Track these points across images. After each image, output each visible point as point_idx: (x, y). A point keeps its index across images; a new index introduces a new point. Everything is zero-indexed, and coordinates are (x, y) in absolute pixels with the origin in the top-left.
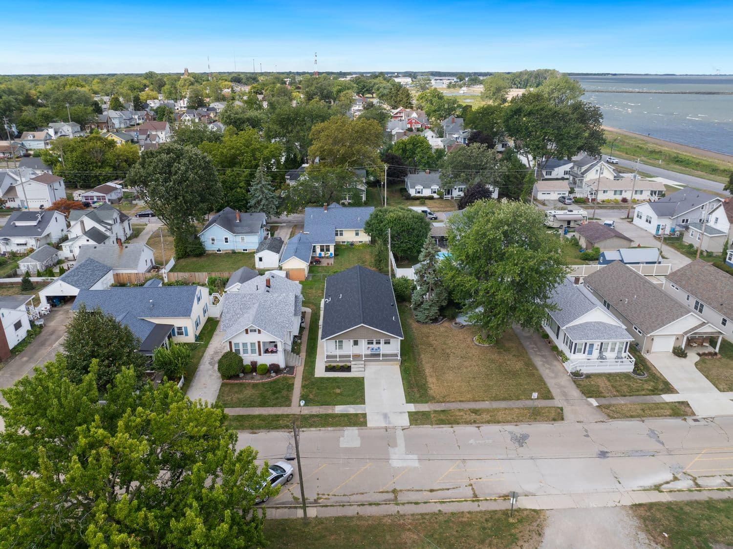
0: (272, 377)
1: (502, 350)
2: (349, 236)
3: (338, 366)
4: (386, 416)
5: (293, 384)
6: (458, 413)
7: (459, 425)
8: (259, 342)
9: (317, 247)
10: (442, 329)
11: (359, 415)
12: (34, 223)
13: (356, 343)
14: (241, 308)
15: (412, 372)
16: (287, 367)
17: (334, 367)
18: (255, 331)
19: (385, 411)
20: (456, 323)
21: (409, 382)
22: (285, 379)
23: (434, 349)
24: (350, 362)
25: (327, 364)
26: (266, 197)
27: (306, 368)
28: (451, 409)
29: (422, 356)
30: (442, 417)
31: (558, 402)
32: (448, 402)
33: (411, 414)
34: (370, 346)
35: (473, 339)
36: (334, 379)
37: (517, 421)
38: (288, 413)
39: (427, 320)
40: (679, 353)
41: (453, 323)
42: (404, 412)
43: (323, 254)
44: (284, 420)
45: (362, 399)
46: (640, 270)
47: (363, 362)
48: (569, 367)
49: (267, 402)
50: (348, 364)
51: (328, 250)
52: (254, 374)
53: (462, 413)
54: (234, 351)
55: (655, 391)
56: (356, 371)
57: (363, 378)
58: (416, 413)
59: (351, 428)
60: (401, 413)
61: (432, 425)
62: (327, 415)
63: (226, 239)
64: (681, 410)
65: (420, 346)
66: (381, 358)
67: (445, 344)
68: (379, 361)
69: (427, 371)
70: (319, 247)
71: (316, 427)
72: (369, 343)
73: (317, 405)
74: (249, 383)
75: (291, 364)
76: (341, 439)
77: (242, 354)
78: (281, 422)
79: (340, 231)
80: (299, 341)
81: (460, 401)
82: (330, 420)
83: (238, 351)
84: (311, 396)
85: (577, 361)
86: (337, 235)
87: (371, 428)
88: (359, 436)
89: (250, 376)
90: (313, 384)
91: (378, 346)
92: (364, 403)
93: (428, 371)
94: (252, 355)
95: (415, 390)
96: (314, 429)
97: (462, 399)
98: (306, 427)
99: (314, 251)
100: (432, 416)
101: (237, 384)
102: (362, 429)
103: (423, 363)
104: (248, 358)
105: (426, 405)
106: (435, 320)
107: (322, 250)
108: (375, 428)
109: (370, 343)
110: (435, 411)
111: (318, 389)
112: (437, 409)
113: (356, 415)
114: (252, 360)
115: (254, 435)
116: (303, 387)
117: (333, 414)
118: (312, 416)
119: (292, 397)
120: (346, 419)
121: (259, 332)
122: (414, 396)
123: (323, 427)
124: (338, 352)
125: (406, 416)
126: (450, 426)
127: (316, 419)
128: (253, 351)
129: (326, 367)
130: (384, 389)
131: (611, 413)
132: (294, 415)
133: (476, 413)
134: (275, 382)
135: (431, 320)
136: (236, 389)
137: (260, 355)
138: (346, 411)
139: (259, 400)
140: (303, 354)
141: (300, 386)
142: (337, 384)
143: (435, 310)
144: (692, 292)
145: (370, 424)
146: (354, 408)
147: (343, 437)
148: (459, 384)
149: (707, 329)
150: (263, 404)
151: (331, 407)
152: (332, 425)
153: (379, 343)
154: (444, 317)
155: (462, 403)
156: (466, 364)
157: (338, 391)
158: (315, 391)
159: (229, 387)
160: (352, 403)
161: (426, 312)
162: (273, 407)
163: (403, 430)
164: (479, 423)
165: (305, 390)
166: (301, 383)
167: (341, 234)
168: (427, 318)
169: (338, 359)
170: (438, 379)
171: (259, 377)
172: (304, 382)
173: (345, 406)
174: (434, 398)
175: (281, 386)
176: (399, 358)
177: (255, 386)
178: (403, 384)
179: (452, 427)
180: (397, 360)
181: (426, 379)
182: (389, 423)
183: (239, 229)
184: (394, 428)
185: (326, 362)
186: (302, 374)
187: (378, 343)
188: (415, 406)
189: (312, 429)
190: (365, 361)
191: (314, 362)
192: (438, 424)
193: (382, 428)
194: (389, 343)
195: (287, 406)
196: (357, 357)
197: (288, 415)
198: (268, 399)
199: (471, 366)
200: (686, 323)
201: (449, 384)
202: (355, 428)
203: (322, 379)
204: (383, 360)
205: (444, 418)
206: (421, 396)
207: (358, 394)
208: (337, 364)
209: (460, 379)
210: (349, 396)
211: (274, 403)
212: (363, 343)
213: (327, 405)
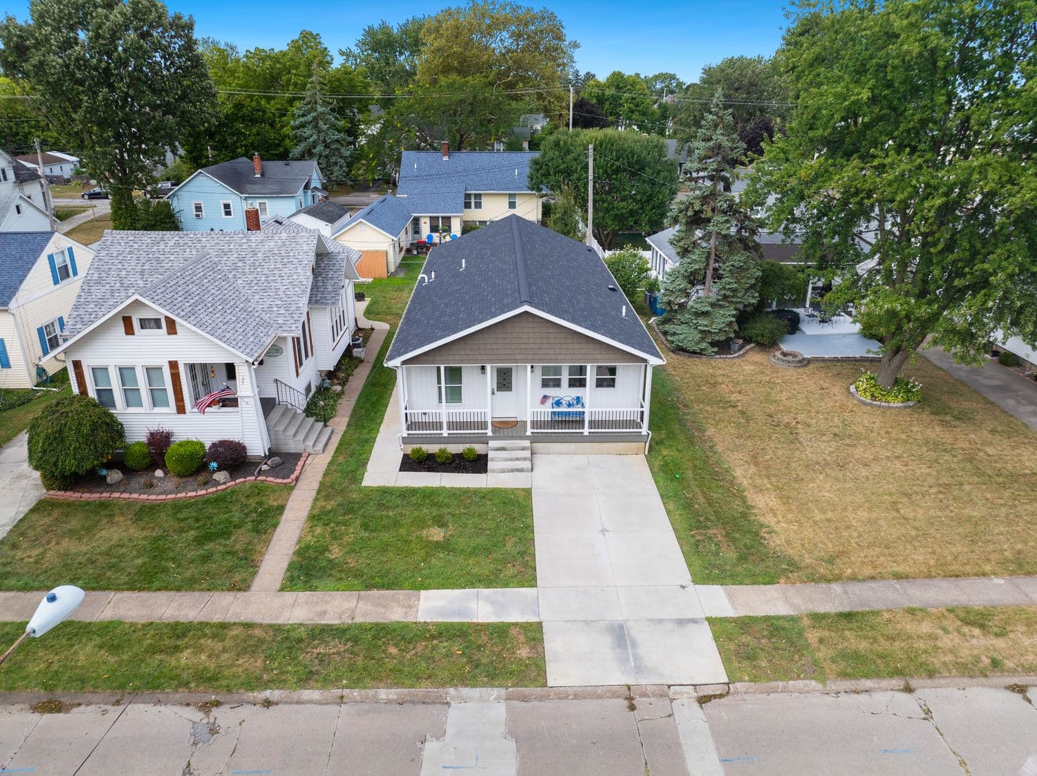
0: (217, 483)
1: (948, 418)
2: (493, 210)
3: (443, 451)
4: (620, 636)
5: (281, 509)
6: (910, 627)
7: (937, 681)
8: (173, 365)
9: (422, 221)
10: (748, 368)
11: (514, 632)
13: (504, 381)
14: (142, 273)
15: (689, 474)
16: (272, 453)
17: (431, 457)
18: (157, 323)
19: (618, 616)
20: (785, 354)
21: (688, 505)
22: (259, 490)
23: (743, 413)
24: (484, 440)
25: (409, 449)
26: (324, 141)
27: (341, 459)
28: (877, 607)
29: (711, 431)
30: (854, 641)
32: (853, 578)
33: (723, 629)
34: (552, 392)
35: (848, 389)
36: (429, 495)
38: (230, 618)
39: (704, 345)
41: (778, 354)
42: (694, 621)
43: (436, 238)
44: (200, 650)
45: (526, 565)
47: (527, 443)
49: (164, 570)
50: (479, 448)
51: (448, 229)
52: (159, 473)
53: (926, 628)
54: (92, 394)
56: (503, 471)
57: (528, 492)
58: (745, 624)
59: (475, 692)
60: (681, 622)
61: (823, 681)
62: (382, 632)
63: (227, 206)
65: (696, 407)
66: (586, 431)
67: (768, 400)
68: (581, 439)
69: (738, 472)
70: (428, 220)
71: (327, 683)
72: (545, 384)
73: (350, 588)
74: (129, 504)
75: (292, 446)
76: (431, 746)
77: (120, 409)
78: (185, 657)
79: (475, 195)
80: (338, 388)
81: (898, 577)
82: (393, 650)
83: (106, 395)
84: (336, 553)
86: (467, 205)
87: (563, 695)
88: (512, 733)
89: (142, 480)
90: (350, 508)
91: (576, 392)
92: (531, 581)
93: (742, 473)
94: (158, 410)
95: (717, 532)
96: (315, 694)
97: (900, 569)
98: (278, 682)
99: (417, 231)
100: (812, 636)
101: (88, 503)
102: (525, 699)
103: (719, 449)
104: (140, 421)
105: (772, 591)
106: (723, 347)
107: (434, 229)
108: (581, 694)
109: (551, 382)
110: (817, 618)
111: (365, 526)
112: (822, 609)
113: (500, 631)
114: (154, 427)
115: (48, 717)
116: (315, 518)
117: (405, 626)
118: (321, 633)
119: (262, 554)
120: (457, 648)
121: (172, 327)
122: (717, 554)
123: (356, 683)
124: (446, 412)
125: (704, 637)
126: (898, 682)
127: (334, 647)
128: (157, 398)
129: (406, 457)
130: (603, 531)
132: (248, 626)
133: (982, 627)
134: (220, 501)
135: (713, 344)
136: (75, 523)
137: (181, 409)
138: (460, 614)
139: (139, 561)
140: (340, 423)
141: (304, 514)
142: (435, 512)
143: (726, 315)
145: (559, 674)
146: (493, 603)
147: (440, 734)
148: (863, 514)
150: (145, 580)
151: (401, 594)
152: (395, 676)
153: (581, 383)
154: (748, 340)
155: (905, 583)
156: (858, 452)
157: (437, 534)
158: (353, 533)
159: (56, 513)
160: (490, 581)
161: (703, 321)
162: (178, 589)
163: (703, 700)
164: (1013, 672)
165: (319, 530)
166: (309, 503)
167: (478, 205)
168: (703, 339)
169: (445, 432)
170: (786, 500)
171: (170, 484)
172: (321, 503)
173: (457, 592)
174: (794, 566)
175: (236, 516)
176: (644, 430)
177: (146, 512)
178: (668, 512)
179: (909, 690)
180: (637, 438)
181: (744, 499)
182: (639, 669)
183: (257, 188)
184: (664, 692)
185: (406, 441)
186: (319, 478)
187: (579, 383)
188: (730, 597)
189: (307, 694)
190: (535, 439)
191: (368, 443)
192: (844, 675)
193: (612, 693)
194: (611, 383)
195: (233, 588)
196: (506, 428)
197: (224, 626)
198: (173, 559)
199: (876, 459)
201: (830, 515)
202: (494, 692)
203: (385, 491)
204: (593, 438)
205: (863, 646)
206: (743, 558)
207: (511, 546)
208: (443, 446)
209: (860, 498)
210: (474, 552)
211: (188, 574)
212: (528, 382)
213: (389, 586)
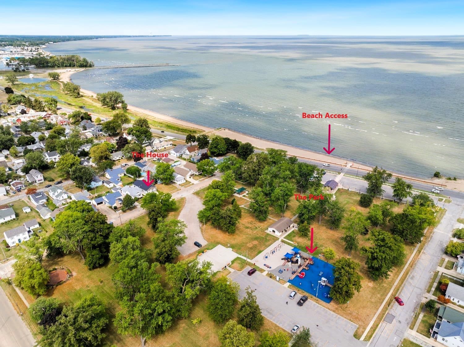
12: (41, 196)
31: (179, 188)
37: (176, 191)
40: (190, 178)
46: (179, 166)
48: (178, 184)
55: (189, 183)
64: (193, 184)
85: (178, 183)
104: (138, 197)
131: (186, 187)
144: (188, 168)
149: (192, 173)
200: (190, 173)
